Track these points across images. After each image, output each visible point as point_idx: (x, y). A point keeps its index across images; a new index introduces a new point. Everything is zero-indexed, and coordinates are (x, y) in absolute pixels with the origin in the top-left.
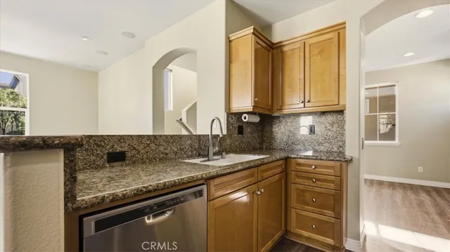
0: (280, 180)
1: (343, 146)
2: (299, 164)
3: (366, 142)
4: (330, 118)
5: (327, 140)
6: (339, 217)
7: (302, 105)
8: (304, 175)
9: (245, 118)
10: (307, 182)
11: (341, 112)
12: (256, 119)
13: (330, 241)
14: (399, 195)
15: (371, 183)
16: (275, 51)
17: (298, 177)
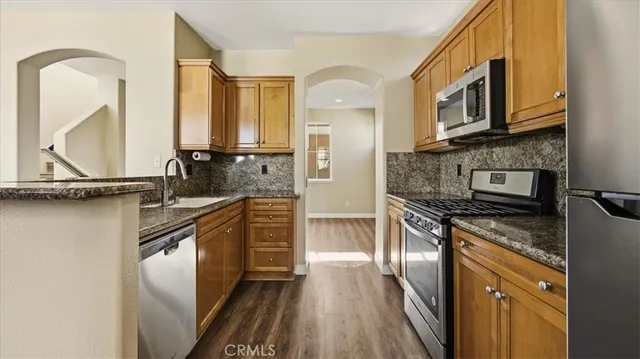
0: (240, 222)
1: (292, 185)
2: (257, 204)
3: (309, 180)
4: (281, 159)
5: (278, 179)
6: (291, 246)
7: (257, 146)
8: (262, 213)
9: (197, 156)
10: (264, 220)
11: (291, 154)
12: (207, 158)
13: (284, 269)
14: (332, 228)
15: (312, 220)
16: (229, 84)
17: (257, 216)
